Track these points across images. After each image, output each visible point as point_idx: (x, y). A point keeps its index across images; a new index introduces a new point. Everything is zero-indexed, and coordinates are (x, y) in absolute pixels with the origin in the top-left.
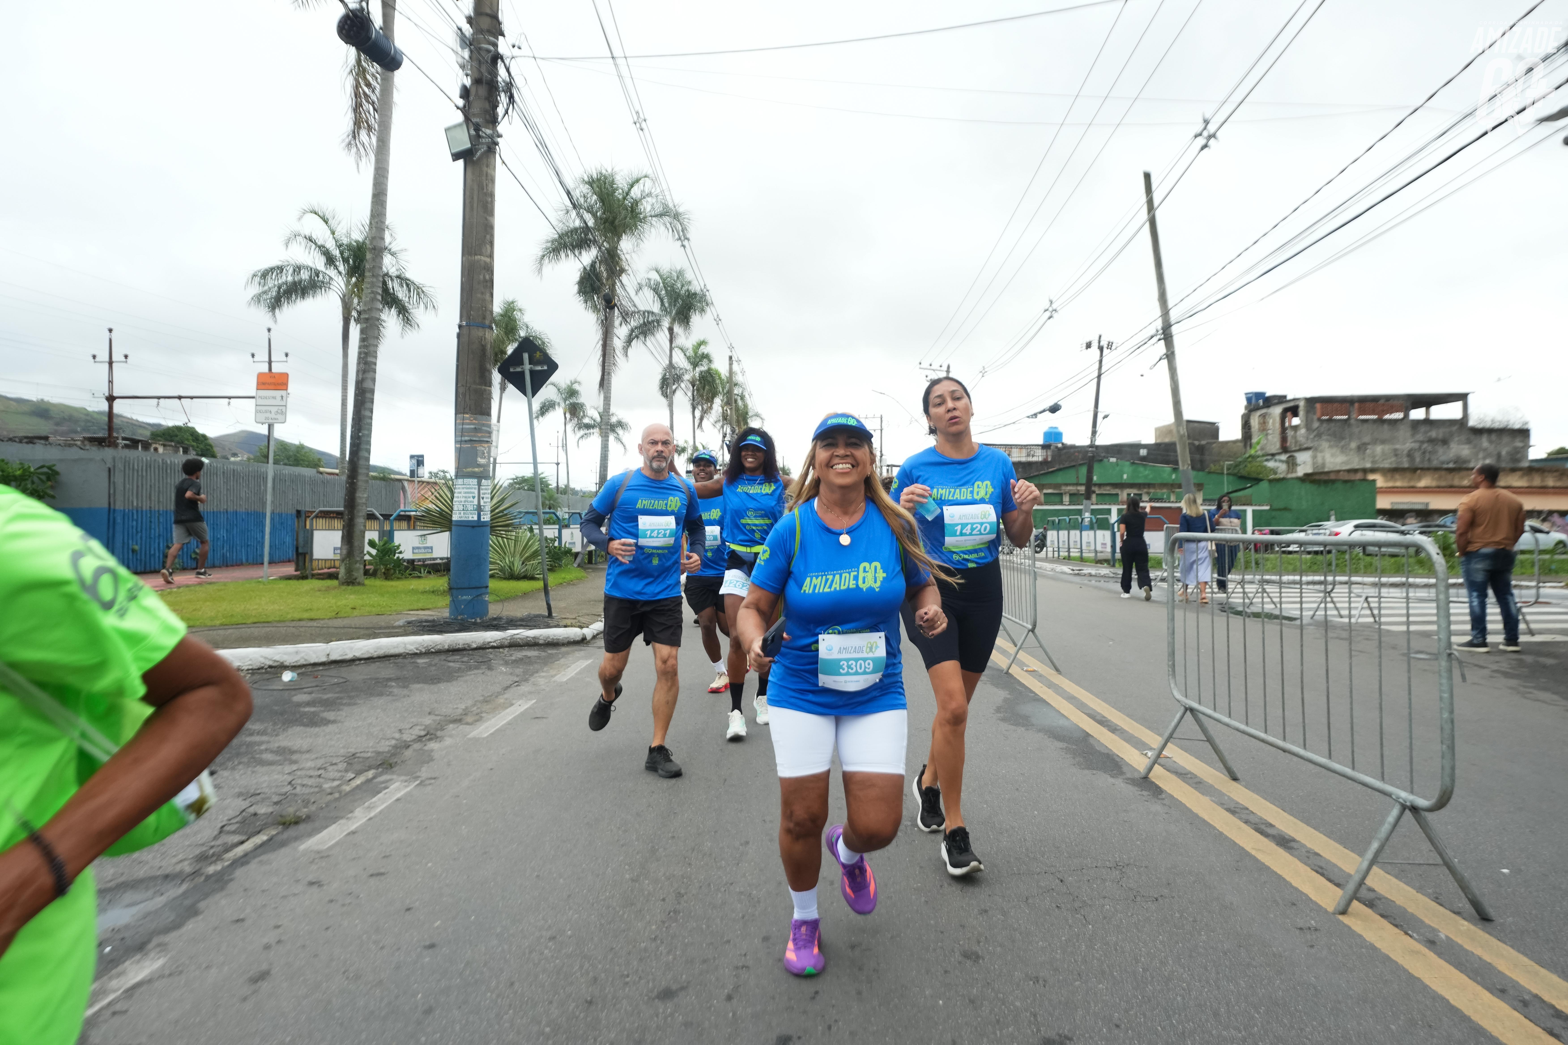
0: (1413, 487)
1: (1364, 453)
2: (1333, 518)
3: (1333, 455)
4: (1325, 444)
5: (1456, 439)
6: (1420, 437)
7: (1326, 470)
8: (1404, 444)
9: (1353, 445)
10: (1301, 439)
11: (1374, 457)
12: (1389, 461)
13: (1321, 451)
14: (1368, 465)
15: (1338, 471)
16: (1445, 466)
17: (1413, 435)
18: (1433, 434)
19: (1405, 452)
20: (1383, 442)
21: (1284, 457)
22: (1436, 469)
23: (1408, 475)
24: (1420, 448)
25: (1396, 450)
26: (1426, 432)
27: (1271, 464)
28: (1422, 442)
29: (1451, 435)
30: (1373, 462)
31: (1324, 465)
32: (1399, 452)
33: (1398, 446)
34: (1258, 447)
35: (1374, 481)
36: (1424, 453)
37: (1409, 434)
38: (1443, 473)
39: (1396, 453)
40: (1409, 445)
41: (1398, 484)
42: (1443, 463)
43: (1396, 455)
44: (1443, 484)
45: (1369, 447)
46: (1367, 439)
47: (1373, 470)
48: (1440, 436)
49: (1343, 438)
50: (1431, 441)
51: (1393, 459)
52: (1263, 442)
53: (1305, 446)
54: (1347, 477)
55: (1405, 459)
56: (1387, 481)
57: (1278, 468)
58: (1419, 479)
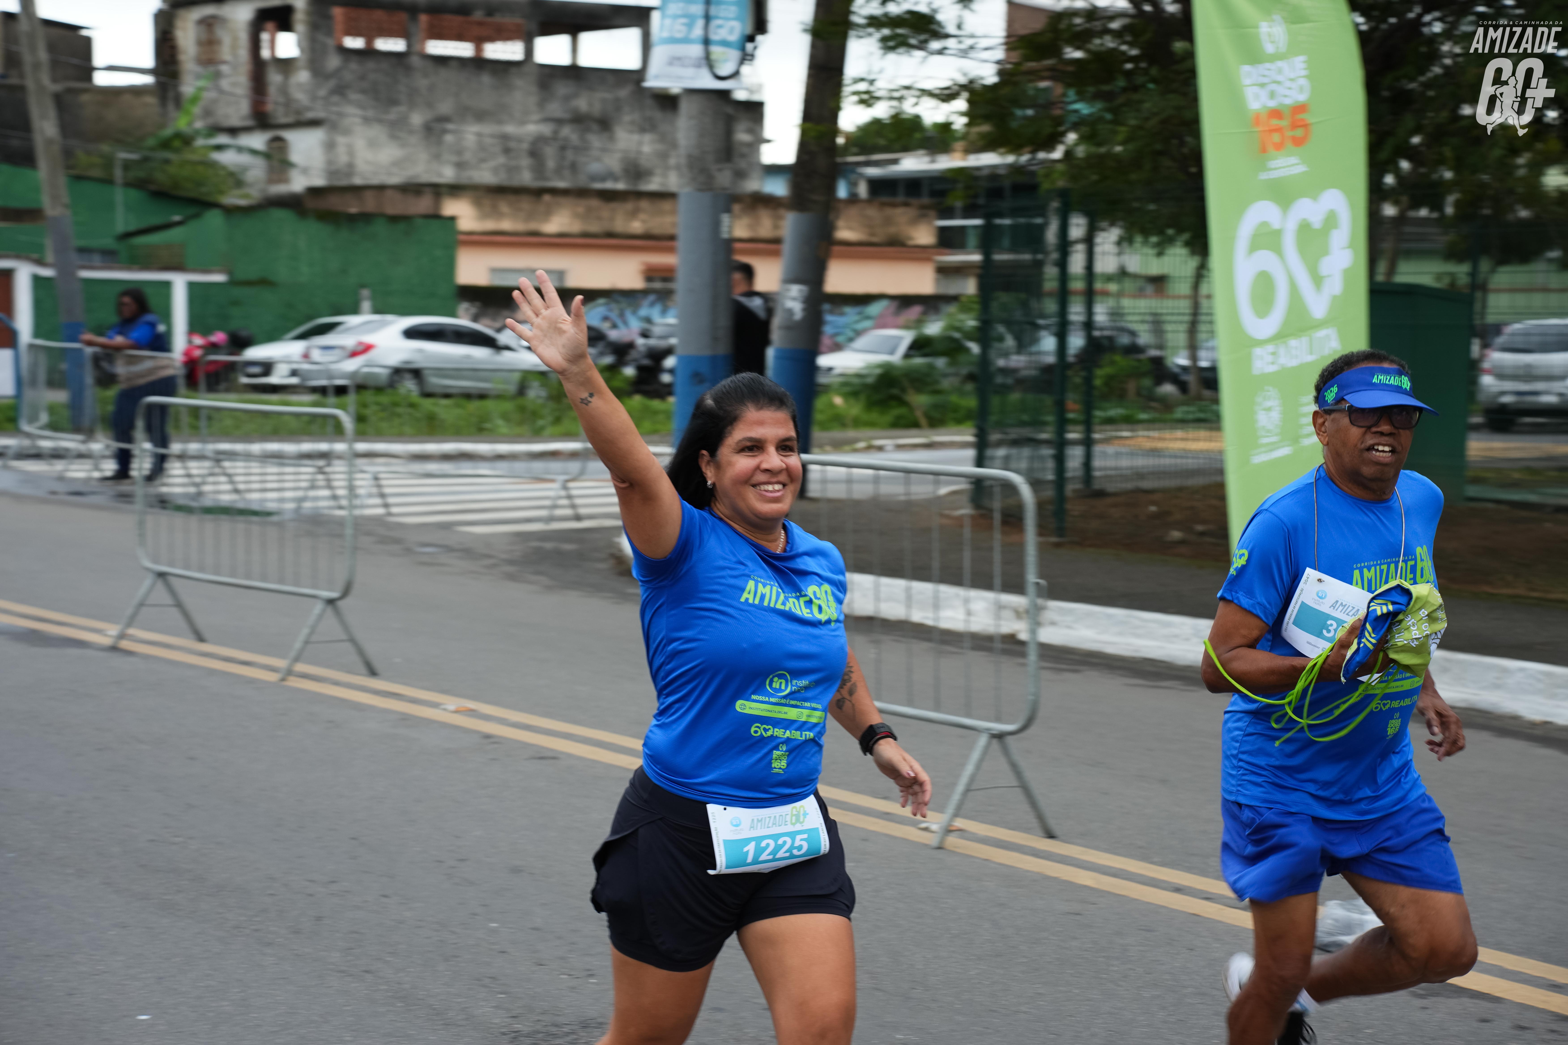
0: (535, 234)
1: (439, 142)
2: (366, 305)
3: (372, 144)
4: (352, 114)
5: (627, 118)
6: (555, 109)
7: (358, 181)
8: (523, 123)
9: (417, 119)
10: (300, 97)
11: (459, 152)
12: (492, 164)
13: (347, 132)
14: (447, 174)
15: (381, 188)
16: (598, 186)
17: (541, 104)
18: (582, 104)
19: (525, 146)
20: (481, 116)
21: (258, 141)
22: (581, 193)
23: (526, 203)
24: (555, 137)
25: (505, 137)
26: (567, 98)
27: (227, 158)
28: (559, 122)
29: (618, 105)
30: (460, 166)
31: (351, 168)
32: (512, 145)
33: (510, 129)
34: (196, 110)
35: (453, 219)
36: (563, 148)
37: (532, 100)
38: (595, 203)
39: (506, 145)
40: (532, 129)
41: (506, 225)
42: (594, 178)
43: (507, 151)
44: (594, 227)
45: (450, 126)
46: (445, 107)
47: (455, 190)
48: (597, 109)
49: (393, 102)
50: (579, 120)
51: (501, 160)
52: (211, 95)
53: (310, 115)
54: (395, 206)
55: (525, 162)
56: (483, 215)
57: (245, 169)
58: (547, 214)
